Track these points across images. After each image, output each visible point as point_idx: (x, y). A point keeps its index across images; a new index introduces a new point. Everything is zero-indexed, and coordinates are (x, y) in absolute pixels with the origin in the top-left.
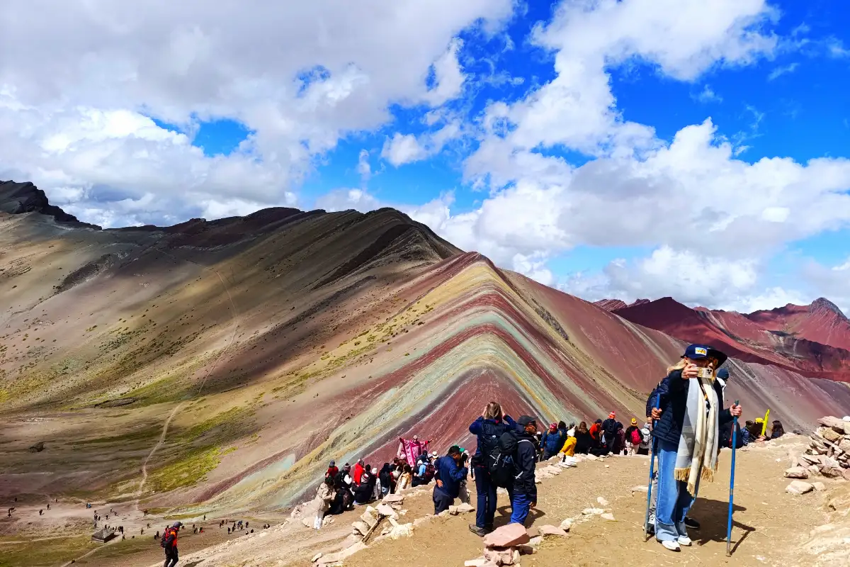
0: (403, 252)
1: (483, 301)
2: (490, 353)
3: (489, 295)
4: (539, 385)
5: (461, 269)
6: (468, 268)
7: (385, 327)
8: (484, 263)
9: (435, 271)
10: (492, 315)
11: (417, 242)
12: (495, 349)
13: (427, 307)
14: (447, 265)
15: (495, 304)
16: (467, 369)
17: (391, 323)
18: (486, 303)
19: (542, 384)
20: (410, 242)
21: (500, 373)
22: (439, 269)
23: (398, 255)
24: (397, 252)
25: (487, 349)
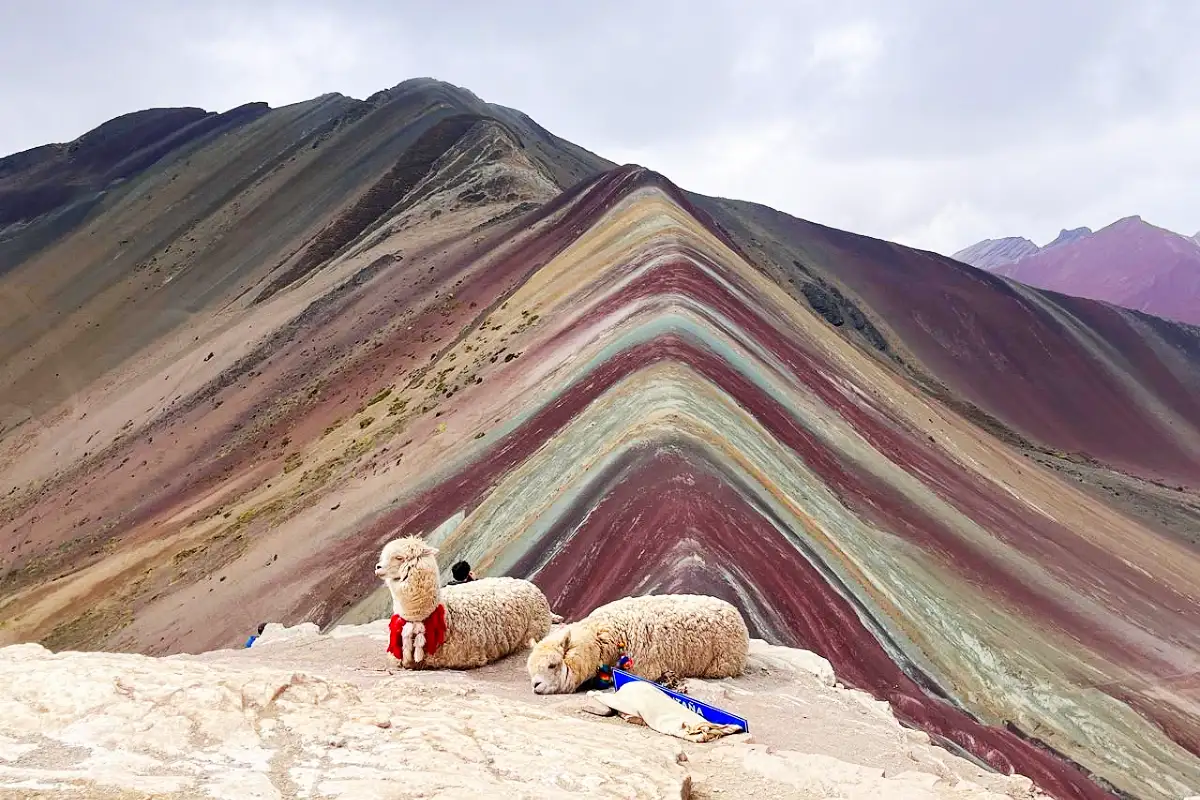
0: (465, 186)
1: (654, 283)
2: (671, 407)
3: (668, 266)
4: (791, 467)
5: (600, 211)
6: (618, 206)
7: (432, 375)
8: (653, 189)
9: (541, 224)
10: (677, 315)
11: (496, 156)
12: (683, 394)
13: (525, 314)
14: (570, 205)
15: (684, 288)
16: (622, 449)
17: (444, 364)
18: (662, 289)
19: (799, 463)
20: (479, 160)
21: (698, 451)
22: (550, 218)
23: (455, 192)
24: (450, 187)
25: (664, 399)
